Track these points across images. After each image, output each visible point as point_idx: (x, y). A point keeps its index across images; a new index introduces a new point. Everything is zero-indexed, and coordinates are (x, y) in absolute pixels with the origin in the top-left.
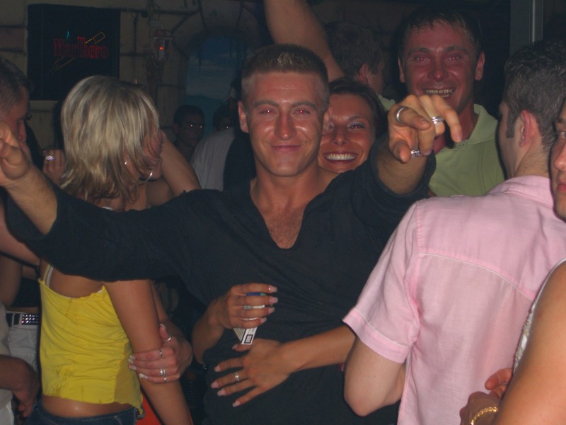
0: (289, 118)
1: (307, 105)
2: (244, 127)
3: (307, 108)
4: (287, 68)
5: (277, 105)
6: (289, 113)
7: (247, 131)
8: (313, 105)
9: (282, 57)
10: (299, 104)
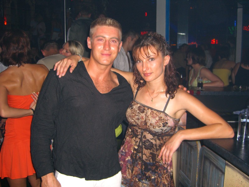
0: (109, 43)
1: (116, 39)
2: (89, 47)
3: (116, 40)
4: (110, 25)
5: (104, 37)
6: (109, 41)
7: (91, 48)
8: (118, 39)
9: (108, 20)
10: (113, 38)
